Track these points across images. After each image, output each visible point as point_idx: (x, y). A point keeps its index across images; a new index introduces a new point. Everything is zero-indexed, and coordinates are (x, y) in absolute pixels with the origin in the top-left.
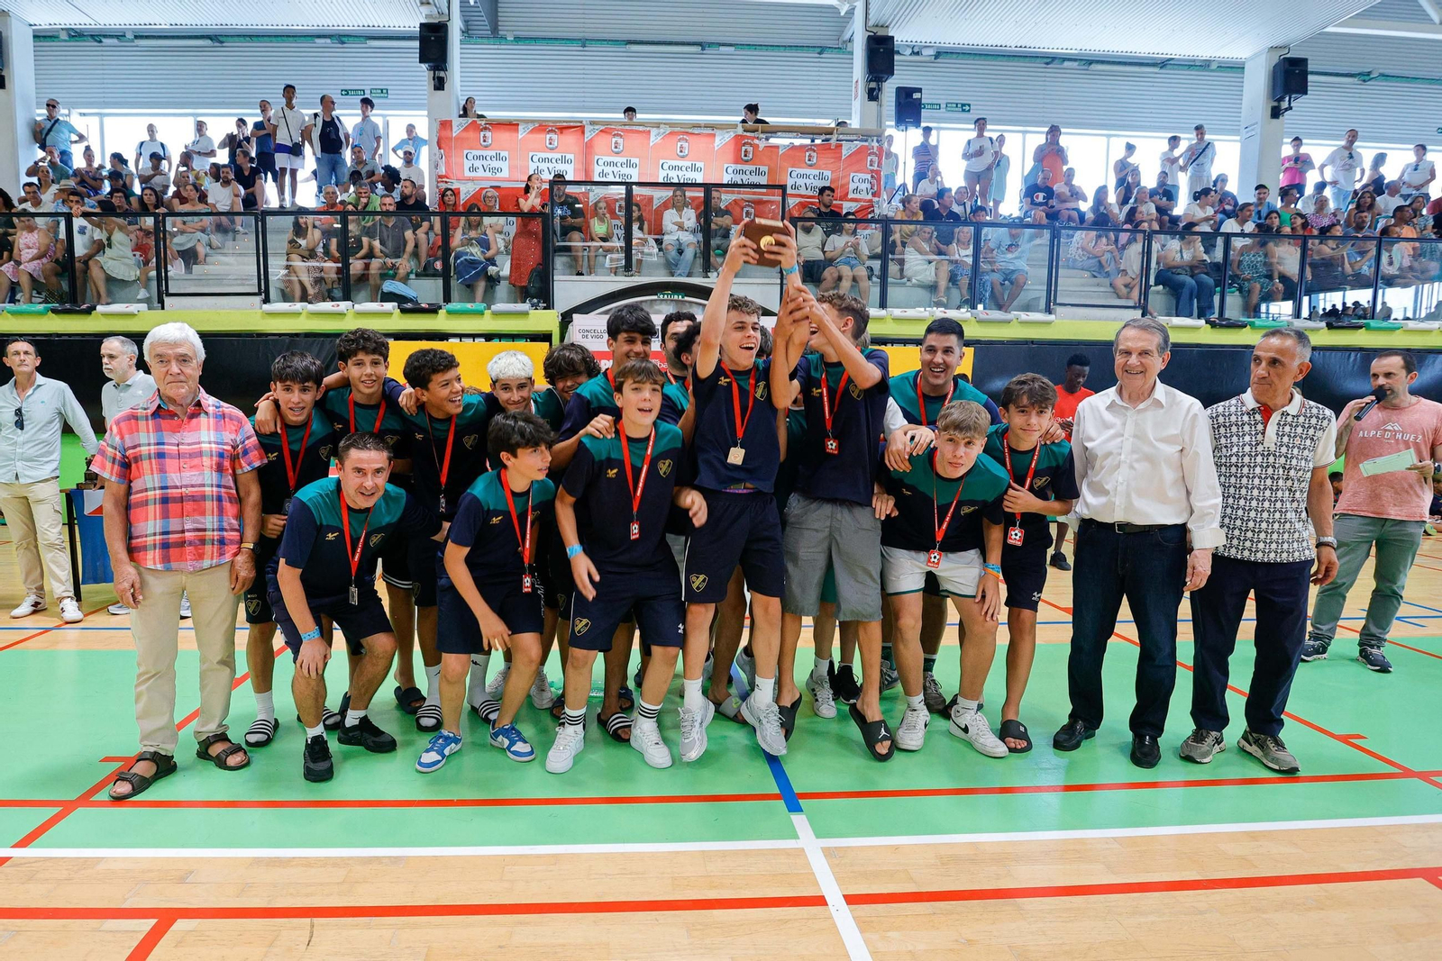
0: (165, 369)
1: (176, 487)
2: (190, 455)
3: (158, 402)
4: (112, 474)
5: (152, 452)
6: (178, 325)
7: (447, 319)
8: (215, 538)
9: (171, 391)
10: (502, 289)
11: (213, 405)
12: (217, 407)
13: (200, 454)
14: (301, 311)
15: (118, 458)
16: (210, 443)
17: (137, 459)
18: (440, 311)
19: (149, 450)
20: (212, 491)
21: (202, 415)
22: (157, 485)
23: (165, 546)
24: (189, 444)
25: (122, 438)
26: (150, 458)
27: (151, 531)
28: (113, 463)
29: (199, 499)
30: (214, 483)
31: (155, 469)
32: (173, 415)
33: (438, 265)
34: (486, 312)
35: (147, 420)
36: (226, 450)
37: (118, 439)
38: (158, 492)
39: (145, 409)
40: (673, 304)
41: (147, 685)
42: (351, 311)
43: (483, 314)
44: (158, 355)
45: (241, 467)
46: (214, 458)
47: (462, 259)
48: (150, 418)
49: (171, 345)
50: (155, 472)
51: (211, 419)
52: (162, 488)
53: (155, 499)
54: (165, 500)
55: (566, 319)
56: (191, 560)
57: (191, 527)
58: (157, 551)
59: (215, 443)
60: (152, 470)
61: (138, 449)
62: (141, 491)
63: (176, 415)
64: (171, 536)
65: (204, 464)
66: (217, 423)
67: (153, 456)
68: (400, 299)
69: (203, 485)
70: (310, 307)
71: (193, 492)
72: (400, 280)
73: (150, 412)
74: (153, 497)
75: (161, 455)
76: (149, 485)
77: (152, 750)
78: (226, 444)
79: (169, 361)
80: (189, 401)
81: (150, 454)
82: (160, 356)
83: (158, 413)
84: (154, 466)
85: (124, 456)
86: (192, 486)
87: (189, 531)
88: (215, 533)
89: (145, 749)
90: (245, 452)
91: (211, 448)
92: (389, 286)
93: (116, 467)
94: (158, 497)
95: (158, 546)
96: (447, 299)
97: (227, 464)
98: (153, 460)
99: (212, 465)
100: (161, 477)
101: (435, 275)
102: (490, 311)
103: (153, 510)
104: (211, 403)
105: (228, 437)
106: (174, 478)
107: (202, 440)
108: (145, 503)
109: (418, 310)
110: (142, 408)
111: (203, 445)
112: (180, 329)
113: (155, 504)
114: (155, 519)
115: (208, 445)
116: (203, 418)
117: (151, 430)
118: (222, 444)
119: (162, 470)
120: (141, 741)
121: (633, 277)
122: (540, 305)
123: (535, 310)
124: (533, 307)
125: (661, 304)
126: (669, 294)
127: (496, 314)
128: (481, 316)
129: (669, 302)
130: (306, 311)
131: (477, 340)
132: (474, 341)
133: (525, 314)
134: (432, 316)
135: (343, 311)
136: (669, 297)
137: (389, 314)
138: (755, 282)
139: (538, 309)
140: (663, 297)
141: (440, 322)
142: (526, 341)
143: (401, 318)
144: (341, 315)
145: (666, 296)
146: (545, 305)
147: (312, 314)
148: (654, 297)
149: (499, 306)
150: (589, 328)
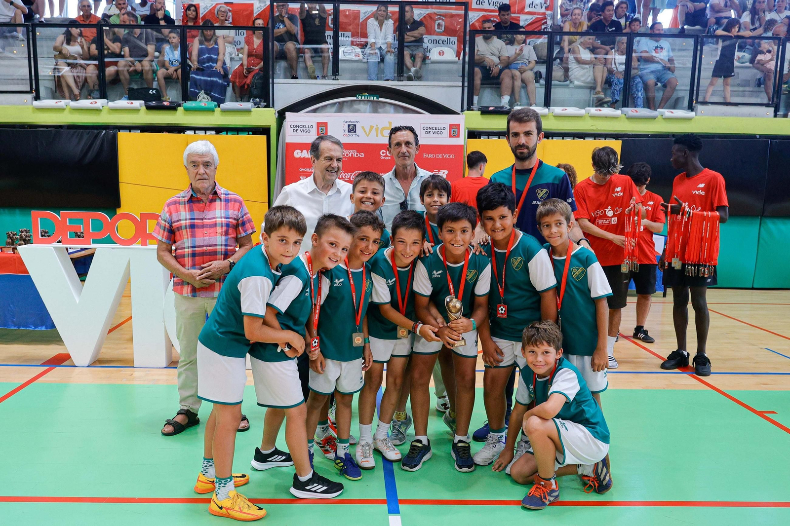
0: (196, 171)
2: (210, 226)
3: (191, 192)
4: (163, 237)
5: (188, 224)
6: (204, 142)
7: (185, 114)
9: (198, 185)
11: (224, 194)
12: (226, 195)
13: (215, 225)
15: (167, 227)
16: (221, 218)
17: (179, 228)
18: (178, 108)
19: (186, 223)
20: (222, 249)
21: (217, 200)
22: (190, 245)
24: (209, 219)
26: (186, 228)
28: (164, 230)
29: (214, 253)
30: (223, 243)
31: (189, 235)
32: (199, 200)
35: (185, 204)
36: (231, 222)
37: (168, 215)
38: (190, 249)
39: (184, 197)
40: (369, 103)
41: (184, 368)
44: (192, 161)
45: (240, 233)
46: (224, 228)
48: (186, 203)
49: (200, 155)
50: (189, 237)
51: (223, 203)
52: (193, 247)
53: (188, 254)
54: (194, 255)
59: (225, 218)
60: (188, 236)
61: (180, 222)
62: (181, 248)
63: (202, 200)
65: (218, 231)
66: (226, 205)
67: (188, 226)
69: (216, 245)
71: (210, 250)
73: (186, 199)
74: (187, 252)
75: (192, 226)
77: (186, 408)
79: (199, 166)
80: (209, 191)
81: (186, 226)
83: (192, 200)
84: (189, 233)
85: (171, 226)
86: (210, 246)
89: (182, 407)
90: (243, 224)
91: (222, 221)
93: (166, 233)
94: (190, 253)
96: (185, 98)
98: (188, 230)
99: (222, 232)
100: (193, 240)
103: (187, 259)
104: (223, 192)
105: (232, 213)
106: (199, 241)
107: (217, 216)
108: (183, 255)
109: (161, 107)
110: (182, 197)
111: (217, 219)
112: (205, 145)
113: (188, 257)
115: (220, 219)
116: (218, 202)
117: (187, 210)
118: (229, 218)
119: (193, 235)
120: (180, 402)
121: (339, 81)
122: (261, 103)
123: (257, 107)
124: (255, 105)
125: (359, 104)
126: (366, 95)
127: (225, 111)
128: (212, 113)
129: (366, 102)
130: (69, 107)
131: (208, 133)
132: (206, 133)
133: (248, 111)
134: (173, 112)
135: (99, 108)
136: (366, 98)
137: (137, 110)
138: (440, 85)
139: (259, 107)
140: (361, 98)
141: (178, 117)
142: (249, 134)
143: (147, 114)
144: (98, 111)
145: (363, 97)
146: (265, 104)
147: (73, 109)
148: (354, 98)
149: (227, 105)
150: (299, 124)
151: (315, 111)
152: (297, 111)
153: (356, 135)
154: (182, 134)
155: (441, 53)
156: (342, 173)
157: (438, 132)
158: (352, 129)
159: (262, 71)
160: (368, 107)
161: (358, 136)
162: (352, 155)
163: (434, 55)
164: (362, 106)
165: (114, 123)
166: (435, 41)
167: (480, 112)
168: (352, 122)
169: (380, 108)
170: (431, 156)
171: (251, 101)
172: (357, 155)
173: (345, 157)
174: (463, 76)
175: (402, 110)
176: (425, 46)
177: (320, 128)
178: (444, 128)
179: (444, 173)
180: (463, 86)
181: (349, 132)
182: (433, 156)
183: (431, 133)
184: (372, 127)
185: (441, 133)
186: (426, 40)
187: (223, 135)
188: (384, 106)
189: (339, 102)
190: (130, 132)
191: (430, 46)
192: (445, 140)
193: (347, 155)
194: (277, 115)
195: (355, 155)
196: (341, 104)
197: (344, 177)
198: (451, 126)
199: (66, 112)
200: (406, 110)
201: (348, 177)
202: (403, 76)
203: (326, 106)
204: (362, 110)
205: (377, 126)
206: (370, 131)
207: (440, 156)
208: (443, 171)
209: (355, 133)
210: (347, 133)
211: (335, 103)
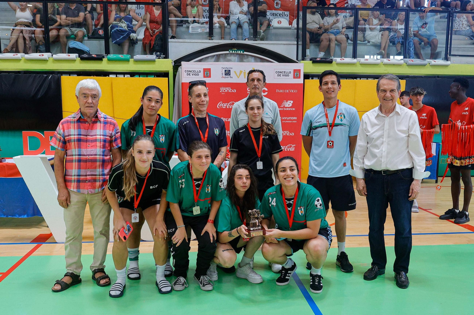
0: (86, 100)
1: (84, 155)
2: (91, 141)
4: (59, 146)
5: (76, 138)
7: (108, 63)
8: (101, 179)
9: (86, 111)
10: (139, 47)
11: (103, 117)
12: (105, 118)
13: (95, 140)
14: (21, 58)
15: (62, 139)
16: (100, 135)
17: (70, 141)
18: (104, 59)
19: (74, 137)
20: (100, 158)
21: (98, 122)
22: (77, 154)
23: (79, 181)
24: (91, 136)
25: (64, 131)
26: (74, 141)
27: (73, 174)
29: (94, 161)
30: (101, 154)
31: (76, 147)
32: (85, 122)
33: (101, 32)
34: (131, 60)
35: (74, 123)
36: (107, 139)
37: (62, 131)
38: (77, 157)
39: (74, 118)
40: (237, 56)
41: (70, 242)
42: (51, 59)
43: (129, 61)
44: (84, 93)
45: (113, 147)
46: (102, 143)
47: (115, 29)
48: (76, 122)
51: (102, 124)
52: (79, 155)
54: (79, 161)
55: (177, 64)
56: (90, 188)
57: (89, 174)
58: (75, 183)
61: (70, 137)
62: (70, 156)
63: (87, 121)
64: (81, 177)
65: (97, 145)
66: (104, 126)
67: (76, 140)
68: (80, 52)
69: (96, 155)
70: (27, 56)
71: (91, 158)
72: (78, 41)
74: (75, 159)
75: (79, 140)
76: (74, 153)
77: (71, 272)
78: (108, 136)
79: (88, 97)
80: (93, 116)
81: (74, 139)
82: (84, 94)
83: (80, 120)
84: (76, 145)
85: (64, 139)
86: (91, 155)
87: (89, 175)
88: (101, 177)
90: (116, 139)
91: (100, 138)
92: (72, 44)
93: (60, 143)
94: (77, 159)
95: (76, 181)
96: (107, 52)
97: (107, 145)
98: (76, 143)
99: (100, 146)
100: (79, 150)
101: (99, 37)
102: (132, 59)
103: (75, 164)
104: (102, 116)
105: (108, 132)
106: (84, 151)
107: (97, 134)
108: (72, 161)
109: (90, 58)
111: (97, 136)
113: (76, 162)
114: (75, 169)
115: (99, 136)
116: (98, 124)
117: (76, 128)
118: (106, 136)
119: (79, 147)
120: (66, 267)
121: (214, 40)
122: (161, 56)
123: (158, 58)
124: (157, 57)
125: (231, 56)
126: (235, 50)
127: (137, 61)
128: (128, 62)
129: (235, 55)
130: (24, 58)
131: (126, 76)
132: (124, 77)
133: (153, 61)
134: (99, 62)
135: (46, 59)
136: (235, 52)
137: (73, 61)
138: (282, 43)
139: (160, 58)
140: (232, 52)
141: (104, 65)
142: (155, 77)
143: (81, 63)
144: (45, 61)
145: (233, 52)
146: (164, 56)
147: (27, 60)
148: (228, 52)
149: (138, 57)
150: (191, 70)
151: (200, 61)
152: (189, 61)
153: (230, 77)
154: (107, 77)
155: (280, 22)
156: (221, 103)
157: (286, 75)
158: (228, 73)
159: (161, 33)
160: (237, 58)
161: (232, 77)
162: (228, 90)
163: (275, 23)
164: (232, 58)
165: (57, 70)
166: (274, 14)
167: (311, 62)
168: (227, 68)
169: (245, 59)
170: (281, 91)
171: (154, 54)
172: (231, 91)
173: (223, 92)
174: (298, 37)
175: (259, 60)
176: (268, 17)
177: (206, 73)
178: (290, 72)
179: (290, 102)
180: (298, 45)
181: (225, 75)
182: (283, 91)
183: (281, 75)
184: (241, 72)
185: (288, 76)
186: (268, 14)
187: (137, 78)
188: (248, 58)
189: (217, 55)
190: (70, 75)
191: (271, 18)
192: (290, 80)
193: (224, 91)
194: (173, 63)
195: (230, 91)
196: (218, 56)
197: (222, 106)
198: (295, 71)
199: (22, 62)
200: (263, 60)
201: (225, 106)
202: (257, 37)
203: (208, 57)
204: (233, 60)
205: (245, 71)
206: (240, 75)
207: (287, 91)
208: (290, 101)
209: (229, 76)
210: (224, 76)
211: (215, 55)
